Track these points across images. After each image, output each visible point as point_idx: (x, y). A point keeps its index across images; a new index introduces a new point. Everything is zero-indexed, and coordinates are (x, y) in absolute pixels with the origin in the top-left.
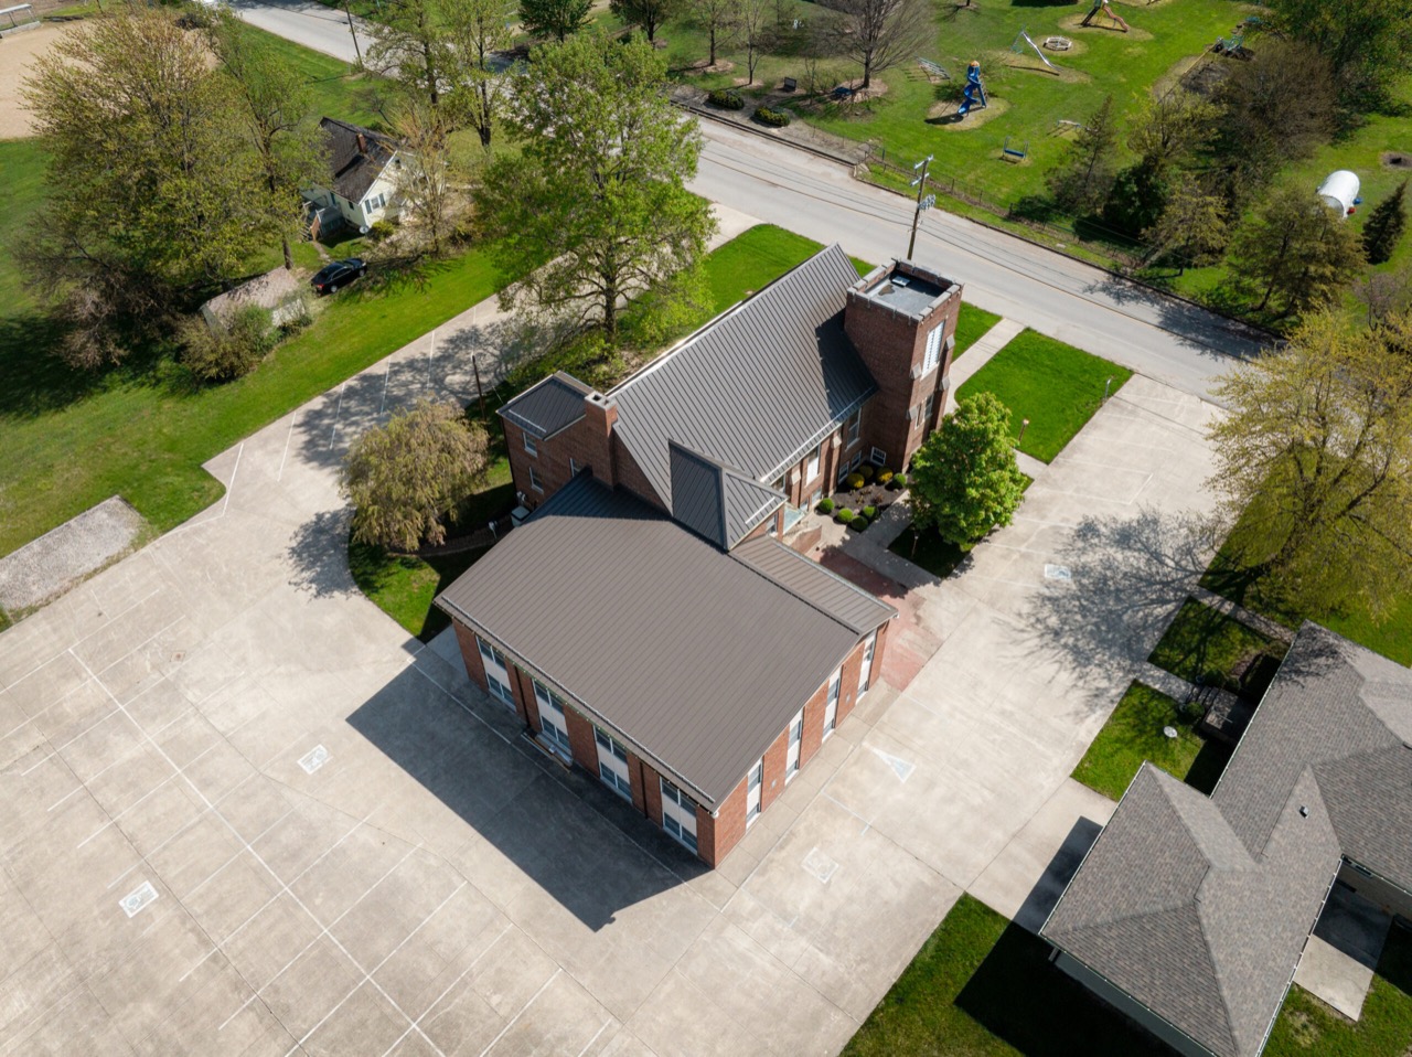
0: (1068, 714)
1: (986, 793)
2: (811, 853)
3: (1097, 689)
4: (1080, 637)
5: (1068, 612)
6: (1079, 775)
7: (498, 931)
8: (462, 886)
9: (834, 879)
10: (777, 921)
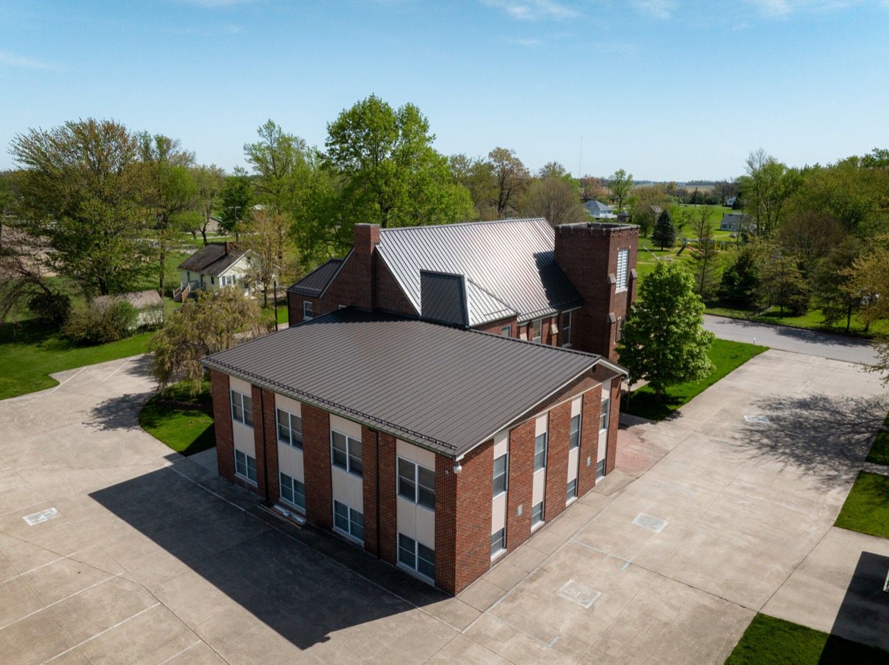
0: (809, 489)
1: (750, 538)
2: (568, 584)
3: (829, 475)
4: (794, 449)
5: (776, 437)
6: (840, 523)
7: (180, 647)
8: (153, 606)
9: (597, 605)
10: (533, 641)
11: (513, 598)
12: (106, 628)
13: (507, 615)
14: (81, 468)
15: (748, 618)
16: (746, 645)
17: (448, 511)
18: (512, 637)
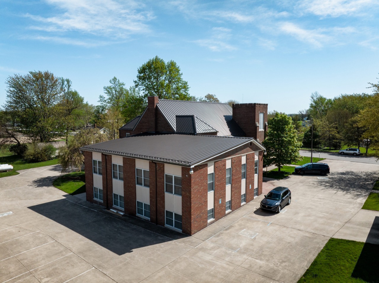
0: (349, 198)
2: (243, 231)
3: (357, 194)
4: (340, 186)
5: (332, 183)
7: (62, 255)
8: (52, 242)
9: (257, 237)
10: (228, 250)
11: (218, 236)
12: (29, 249)
13: (215, 241)
14: (25, 199)
15: (326, 240)
16: (327, 248)
17: (188, 194)
18: (218, 249)
